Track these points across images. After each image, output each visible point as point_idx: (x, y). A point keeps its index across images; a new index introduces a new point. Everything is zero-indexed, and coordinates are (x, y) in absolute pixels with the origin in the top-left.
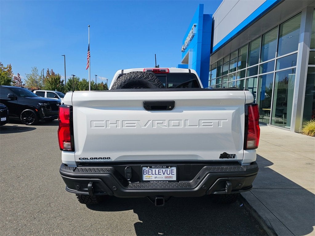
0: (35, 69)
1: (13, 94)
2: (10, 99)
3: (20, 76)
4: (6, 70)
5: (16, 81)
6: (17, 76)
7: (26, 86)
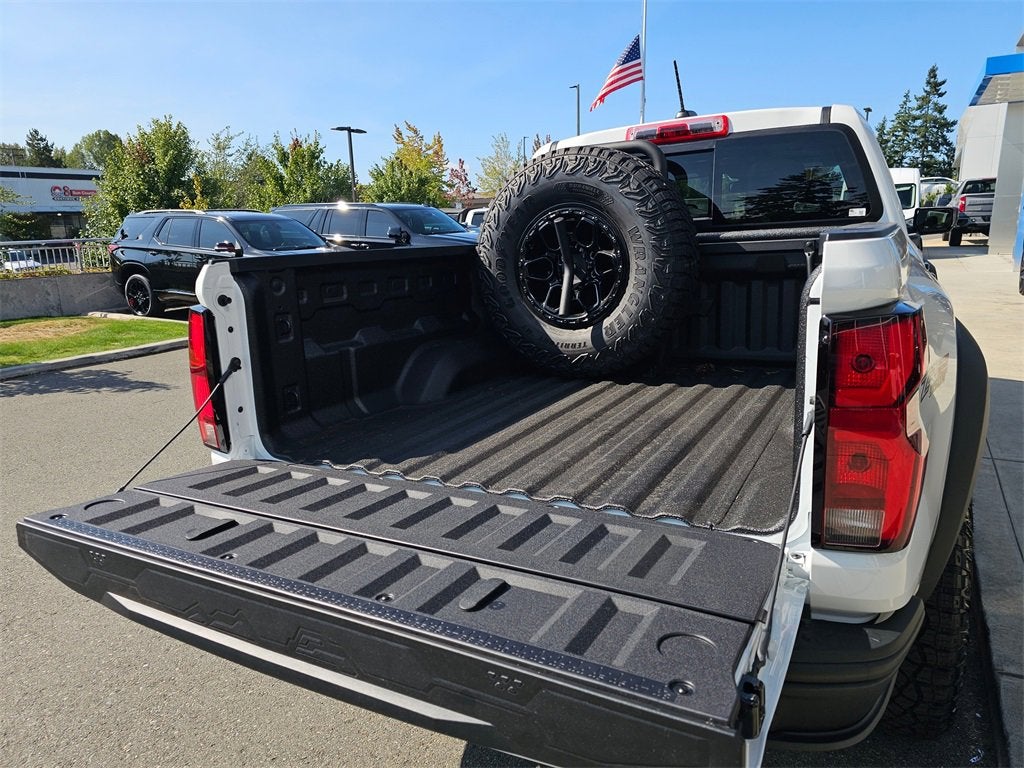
0: (502, 142)
1: (398, 226)
2: (393, 242)
3: (464, 167)
4: (431, 152)
5: (456, 181)
6: (456, 167)
7: (479, 194)
